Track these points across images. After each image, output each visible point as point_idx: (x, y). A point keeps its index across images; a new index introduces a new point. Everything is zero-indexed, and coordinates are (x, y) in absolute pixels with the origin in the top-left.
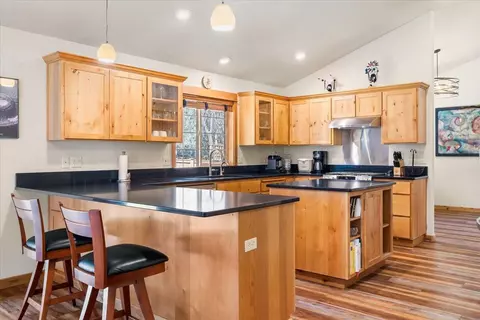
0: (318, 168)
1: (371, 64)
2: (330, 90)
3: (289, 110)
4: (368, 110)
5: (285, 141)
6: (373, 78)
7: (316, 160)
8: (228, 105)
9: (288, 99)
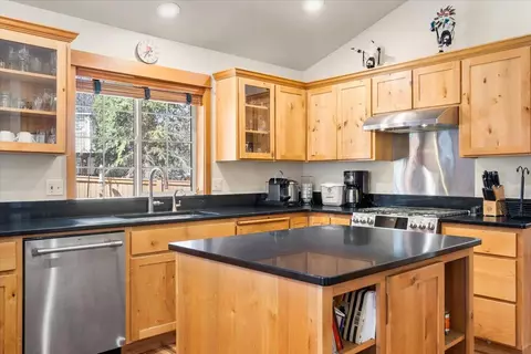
0: (351, 201)
1: (443, 12)
2: (370, 67)
3: (305, 104)
4: (435, 96)
5: (298, 154)
6: (446, 39)
7: (348, 186)
8: (196, 93)
9: (305, 86)
